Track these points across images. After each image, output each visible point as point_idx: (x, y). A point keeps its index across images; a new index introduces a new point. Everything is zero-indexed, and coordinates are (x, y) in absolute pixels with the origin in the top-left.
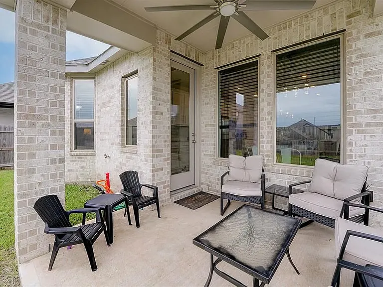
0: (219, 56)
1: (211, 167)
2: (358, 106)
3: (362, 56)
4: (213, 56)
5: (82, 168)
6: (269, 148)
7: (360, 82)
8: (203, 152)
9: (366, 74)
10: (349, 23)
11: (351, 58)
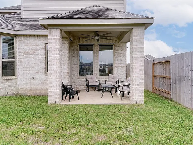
0: (80, 40)
1: (76, 80)
2: (116, 62)
3: (117, 51)
4: (77, 39)
5: (9, 86)
6: (97, 72)
7: (117, 56)
8: (73, 75)
9: (118, 55)
10: (115, 43)
11: (115, 51)
